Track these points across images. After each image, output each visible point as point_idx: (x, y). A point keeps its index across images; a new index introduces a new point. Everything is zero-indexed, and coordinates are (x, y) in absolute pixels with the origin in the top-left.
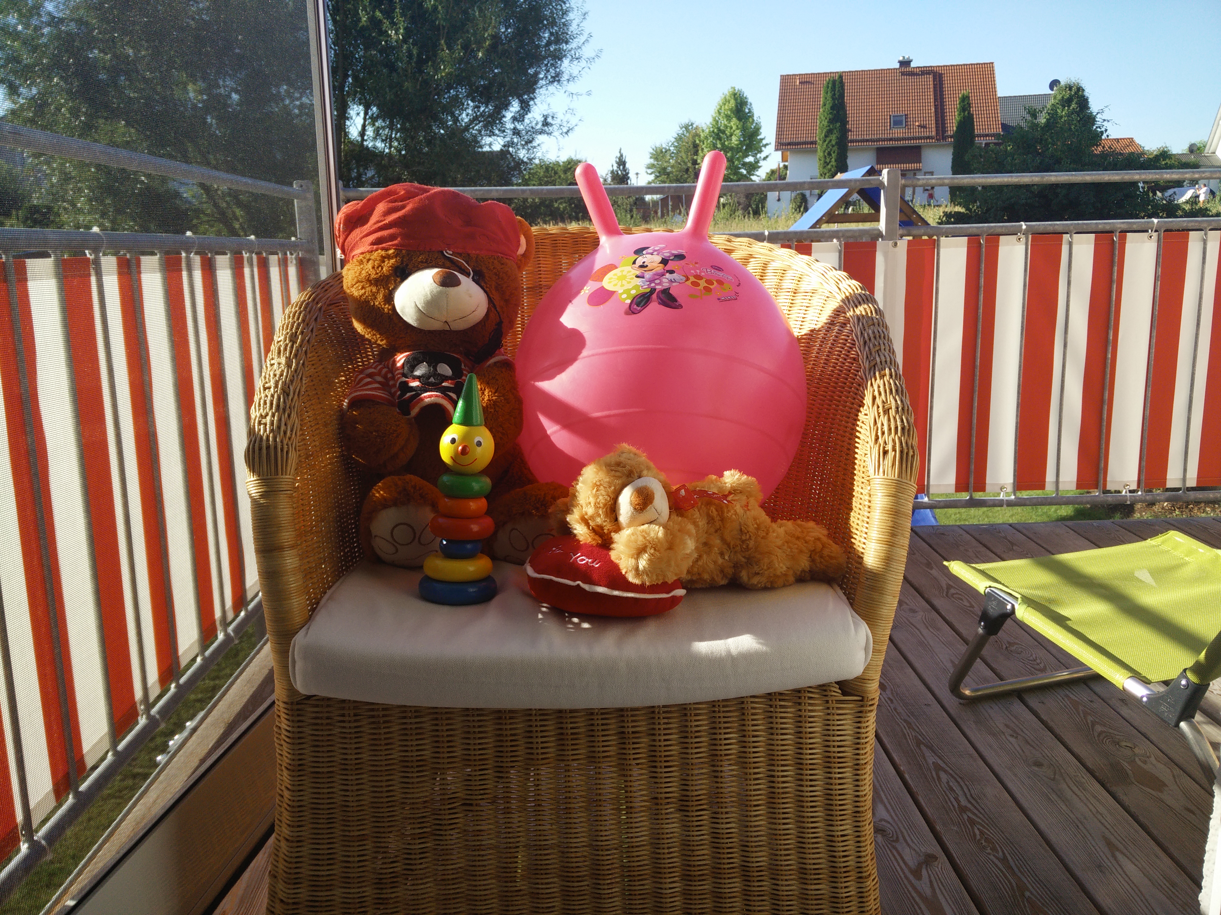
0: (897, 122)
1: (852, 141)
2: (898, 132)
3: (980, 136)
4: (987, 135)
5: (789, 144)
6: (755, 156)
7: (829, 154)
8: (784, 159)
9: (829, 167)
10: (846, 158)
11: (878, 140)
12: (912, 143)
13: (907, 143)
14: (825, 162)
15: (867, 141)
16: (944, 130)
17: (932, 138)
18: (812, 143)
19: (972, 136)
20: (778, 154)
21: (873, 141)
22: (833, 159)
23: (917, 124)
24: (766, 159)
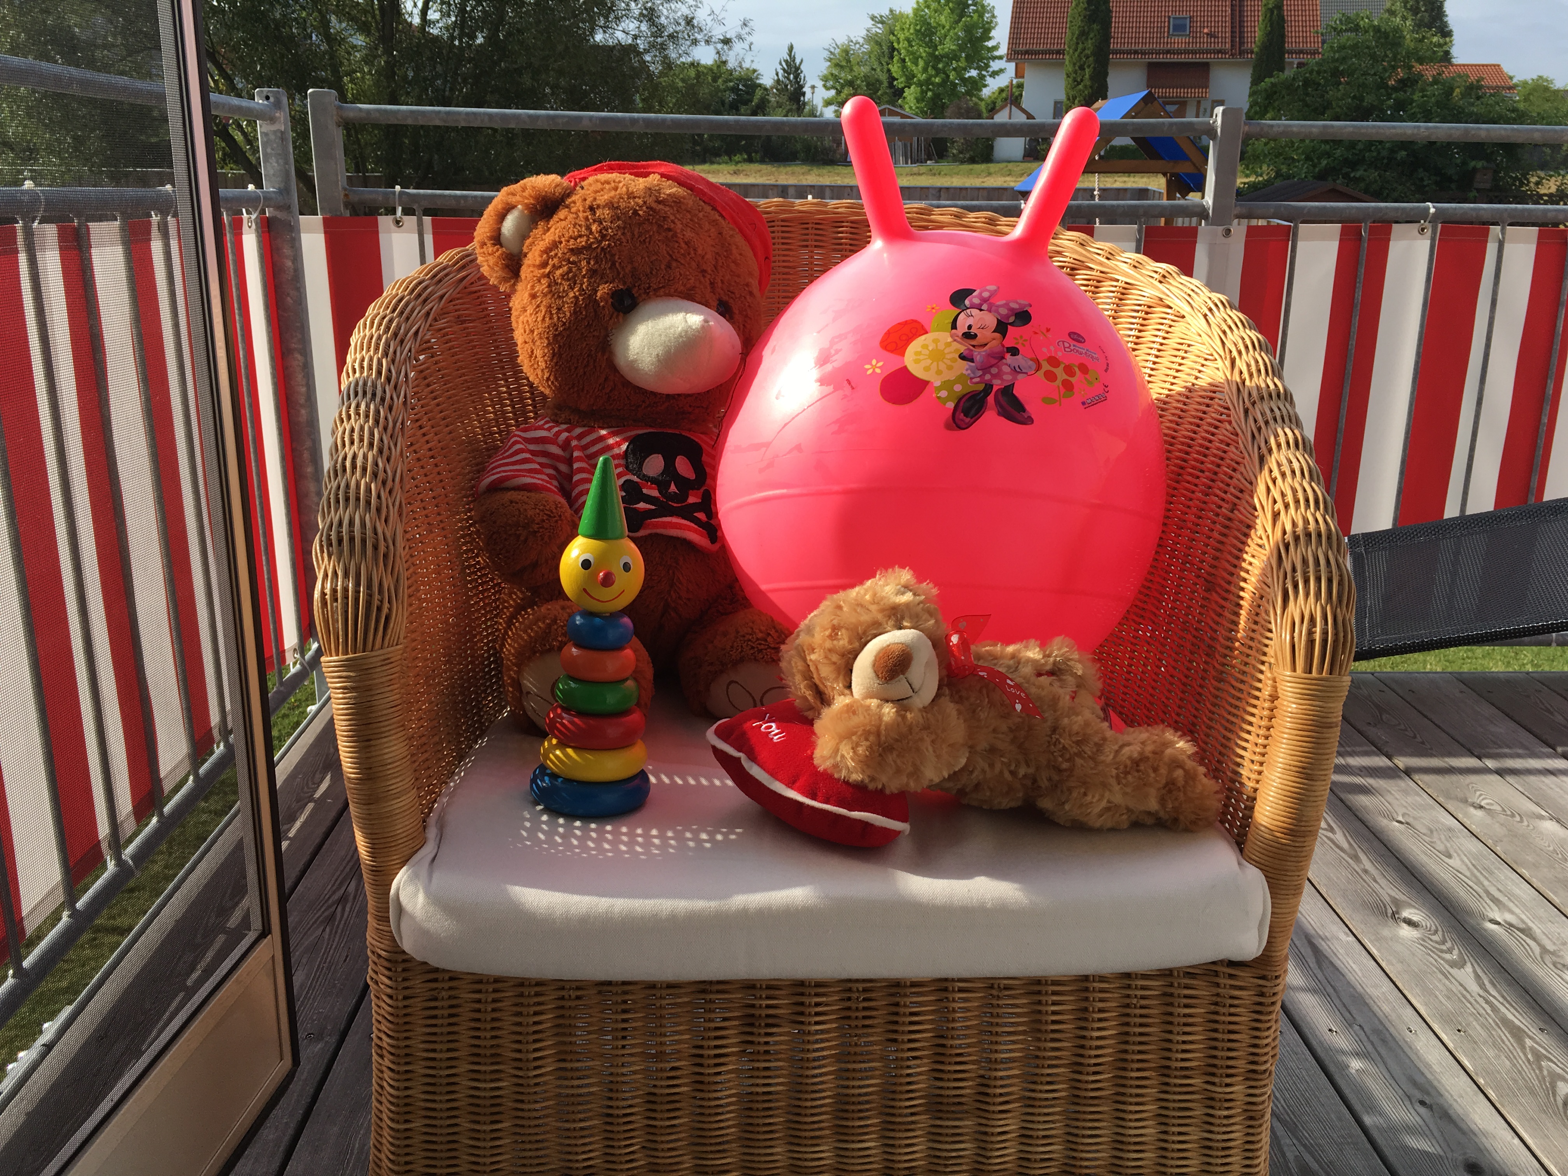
0: (1179, 28)
1: (1116, 52)
2: (1179, 42)
3: (1291, 52)
4: (1301, 52)
5: (1027, 52)
6: (979, 68)
7: (1082, 68)
8: (1019, 74)
9: (1080, 87)
10: (1105, 76)
11: (1151, 53)
12: (1198, 58)
13: (1190, 58)
14: (1075, 80)
15: (1136, 52)
16: (1243, 42)
17: (1225, 52)
18: (1058, 52)
19: (1282, 51)
20: (1011, 67)
21: (1143, 53)
22: (1087, 76)
23: (1206, 31)
24: (994, 74)
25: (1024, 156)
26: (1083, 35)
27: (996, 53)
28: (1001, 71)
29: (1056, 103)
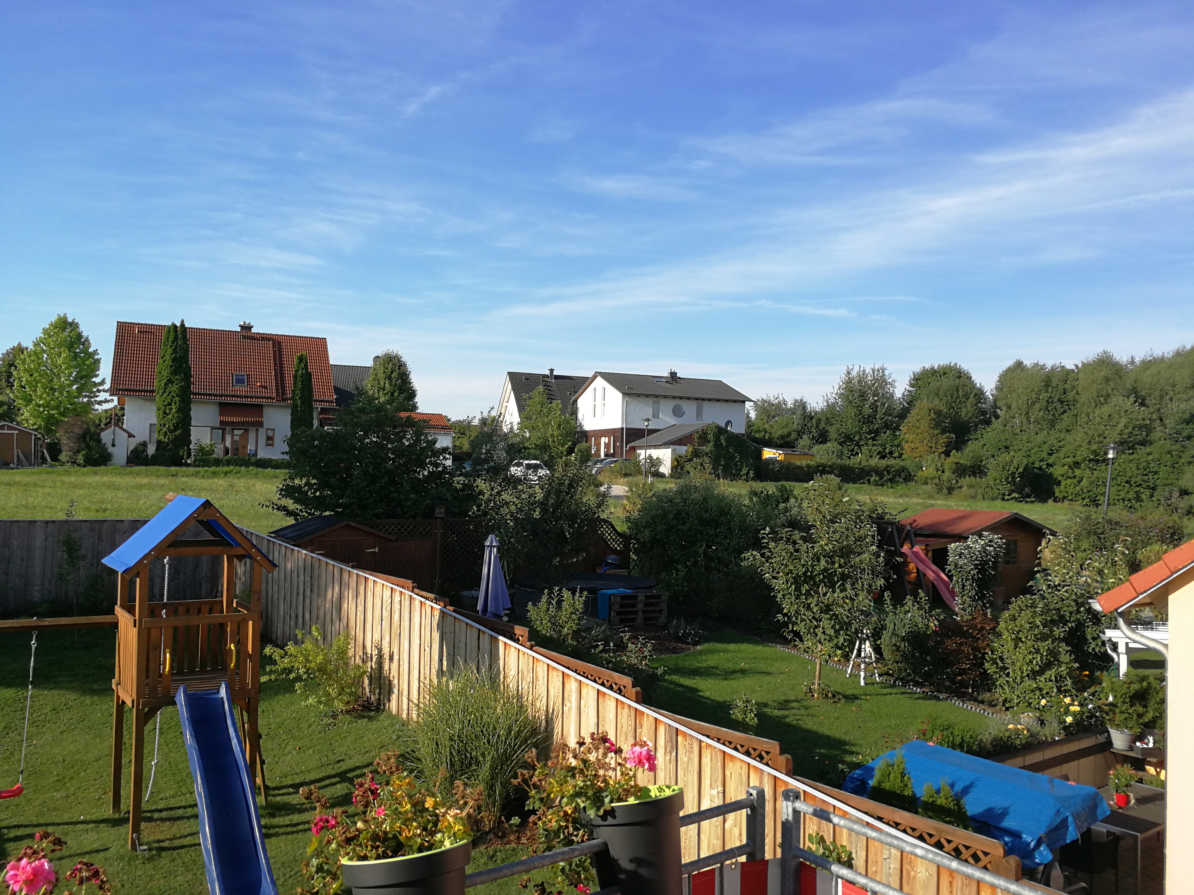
0: (240, 381)
1: (196, 394)
2: (241, 389)
3: (317, 401)
4: (322, 401)
5: (127, 390)
6: (88, 397)
7: (170, 404)
8: (121, 404)
9: (170, 416)
10: (190, 409)
11: (221, 396)
12: (254, 401)
13: (248, 401)
14: (165, 413)
15: (209, 395)
16: (284, 393)
17: (273, 399)
18: (152, 391)
19: (310, 400)
20: (115, 399)
21: (216, 395)
22: (174, 410)
23: (258, 384)
24: (100, 403)
25: (127, 463)
26: (170, 381)
27: (101, 388)
28: (106, 401)
29: (151, 425)
